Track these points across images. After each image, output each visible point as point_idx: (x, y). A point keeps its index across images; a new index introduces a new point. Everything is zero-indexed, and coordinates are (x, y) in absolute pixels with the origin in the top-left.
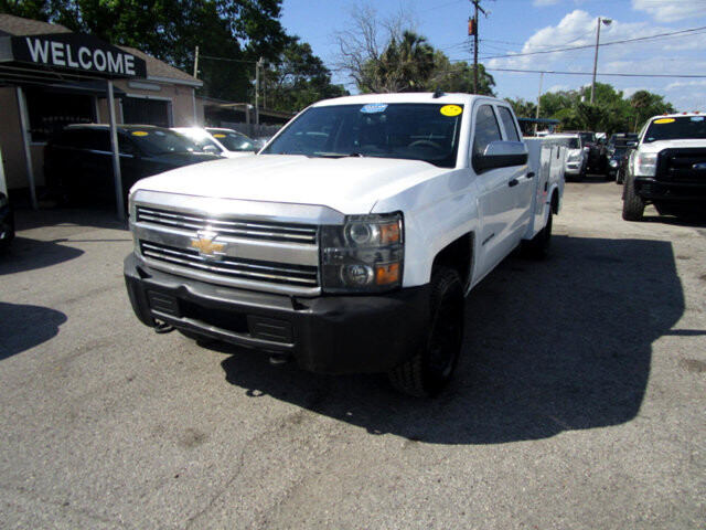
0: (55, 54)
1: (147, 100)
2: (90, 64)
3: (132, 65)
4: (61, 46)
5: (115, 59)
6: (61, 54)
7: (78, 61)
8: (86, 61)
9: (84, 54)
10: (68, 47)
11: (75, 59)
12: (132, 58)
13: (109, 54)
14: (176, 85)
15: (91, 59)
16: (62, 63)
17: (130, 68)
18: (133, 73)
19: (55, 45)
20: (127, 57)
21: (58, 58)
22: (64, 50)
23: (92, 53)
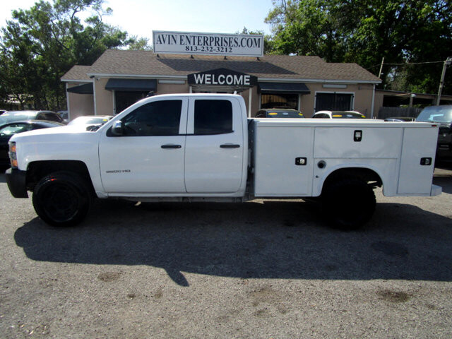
0: (206, 79)
1: (335, 94)
2: (224, 82)
3: (248, 80)
4: (210, 75)
5: (238, 78)
6: (209, 79)
7: (217, 81)
8: (221, 81)
9: (221, 78)
10: (213, 76)
11: (216, 80)
12: (249, 76)
13: (235, 76)
14: (359, 84)
15: (225, 79)
16: (210, 83)
17: (247, 82)
18: (249, 84)
19: (207, 75)
20: (245, 76)
21: (208, 81)
22: (211, 77)
23: (226, 77)
